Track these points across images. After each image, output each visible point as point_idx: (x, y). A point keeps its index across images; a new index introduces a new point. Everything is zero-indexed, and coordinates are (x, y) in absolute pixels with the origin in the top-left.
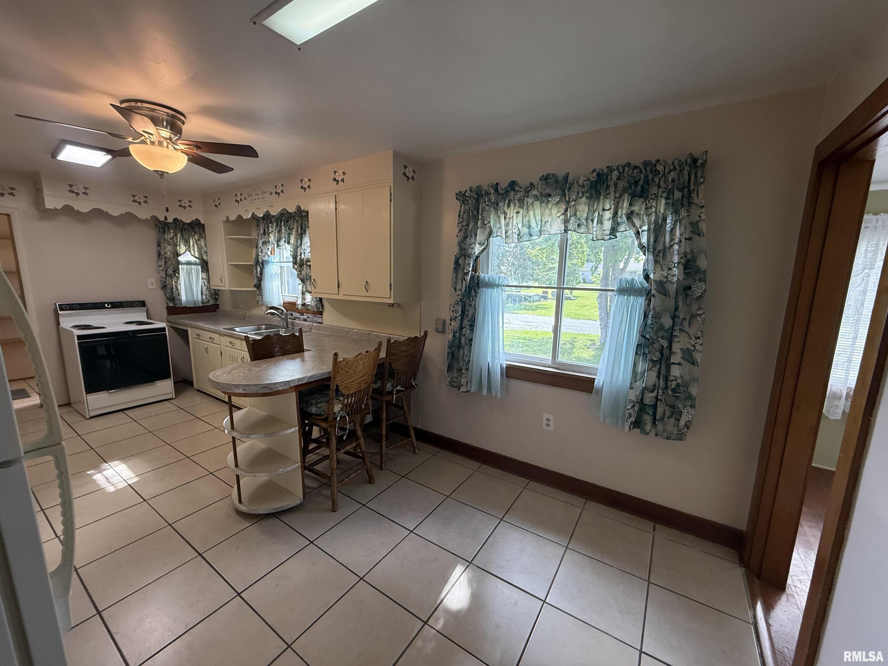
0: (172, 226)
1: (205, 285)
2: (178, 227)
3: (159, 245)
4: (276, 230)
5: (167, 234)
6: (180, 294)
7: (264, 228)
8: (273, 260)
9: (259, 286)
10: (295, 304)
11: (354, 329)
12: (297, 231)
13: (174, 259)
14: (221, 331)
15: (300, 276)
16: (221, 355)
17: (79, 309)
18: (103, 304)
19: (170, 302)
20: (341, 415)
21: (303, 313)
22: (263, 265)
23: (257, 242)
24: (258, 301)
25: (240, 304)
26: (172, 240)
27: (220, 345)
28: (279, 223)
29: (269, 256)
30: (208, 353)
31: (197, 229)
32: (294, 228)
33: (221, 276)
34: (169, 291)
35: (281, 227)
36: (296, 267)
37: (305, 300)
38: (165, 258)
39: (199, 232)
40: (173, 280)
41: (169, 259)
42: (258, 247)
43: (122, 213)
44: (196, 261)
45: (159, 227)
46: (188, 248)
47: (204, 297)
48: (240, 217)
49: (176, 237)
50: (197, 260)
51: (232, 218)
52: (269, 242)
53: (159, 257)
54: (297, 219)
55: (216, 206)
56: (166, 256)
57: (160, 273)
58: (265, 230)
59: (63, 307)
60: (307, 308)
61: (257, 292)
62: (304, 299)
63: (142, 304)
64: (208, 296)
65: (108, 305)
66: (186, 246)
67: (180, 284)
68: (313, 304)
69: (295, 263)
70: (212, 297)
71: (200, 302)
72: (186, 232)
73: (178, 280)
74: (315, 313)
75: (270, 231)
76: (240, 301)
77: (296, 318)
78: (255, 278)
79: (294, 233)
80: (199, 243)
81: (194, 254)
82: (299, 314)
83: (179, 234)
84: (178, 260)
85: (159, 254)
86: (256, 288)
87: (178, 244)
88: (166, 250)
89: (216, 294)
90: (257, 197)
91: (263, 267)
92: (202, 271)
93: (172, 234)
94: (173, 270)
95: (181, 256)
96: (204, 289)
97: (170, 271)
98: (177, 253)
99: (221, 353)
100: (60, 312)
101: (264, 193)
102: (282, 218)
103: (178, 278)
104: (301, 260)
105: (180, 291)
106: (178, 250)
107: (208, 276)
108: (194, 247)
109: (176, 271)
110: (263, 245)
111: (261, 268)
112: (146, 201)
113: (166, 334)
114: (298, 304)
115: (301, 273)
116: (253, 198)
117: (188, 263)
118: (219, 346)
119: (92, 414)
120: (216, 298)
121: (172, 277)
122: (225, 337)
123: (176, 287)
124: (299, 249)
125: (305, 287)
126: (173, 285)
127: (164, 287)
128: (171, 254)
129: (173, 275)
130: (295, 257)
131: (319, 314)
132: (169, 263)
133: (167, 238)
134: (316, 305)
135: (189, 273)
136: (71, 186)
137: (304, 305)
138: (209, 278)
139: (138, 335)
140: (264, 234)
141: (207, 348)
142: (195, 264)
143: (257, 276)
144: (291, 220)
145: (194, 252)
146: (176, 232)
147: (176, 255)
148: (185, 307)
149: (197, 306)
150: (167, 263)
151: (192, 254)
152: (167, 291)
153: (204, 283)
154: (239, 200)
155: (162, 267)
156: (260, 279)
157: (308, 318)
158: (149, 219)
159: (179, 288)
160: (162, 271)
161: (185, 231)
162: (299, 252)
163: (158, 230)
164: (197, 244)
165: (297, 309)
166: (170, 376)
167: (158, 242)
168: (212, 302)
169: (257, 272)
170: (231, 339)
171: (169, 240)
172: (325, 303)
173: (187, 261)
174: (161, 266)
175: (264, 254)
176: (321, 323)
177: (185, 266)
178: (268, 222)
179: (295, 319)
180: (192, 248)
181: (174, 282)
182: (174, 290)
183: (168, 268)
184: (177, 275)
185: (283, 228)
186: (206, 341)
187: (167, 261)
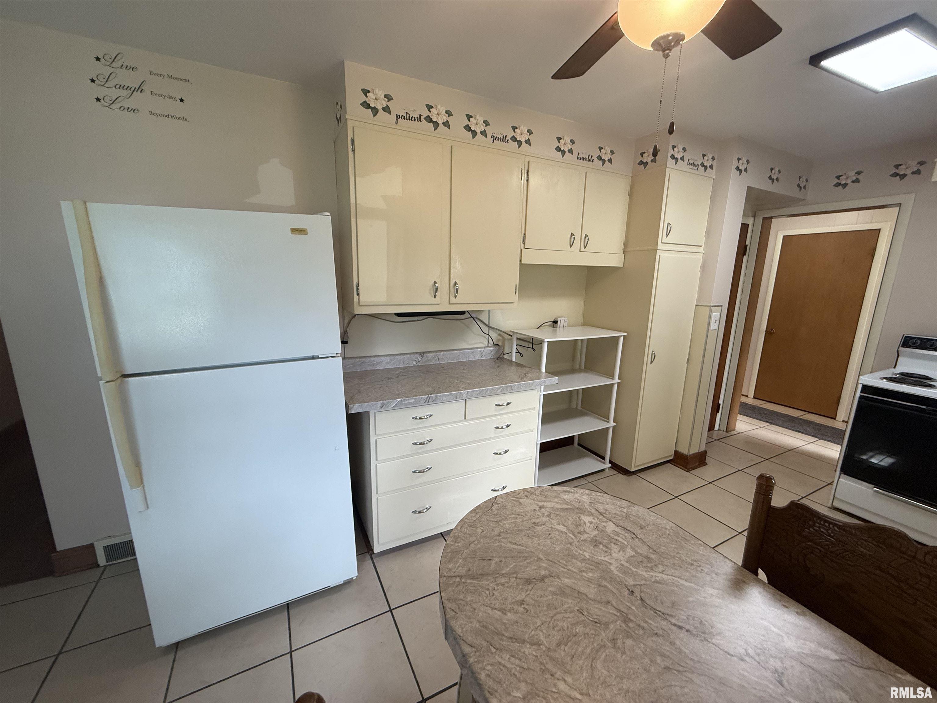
59: (911, 341)
100: (900, 348)
119: (836, 505)
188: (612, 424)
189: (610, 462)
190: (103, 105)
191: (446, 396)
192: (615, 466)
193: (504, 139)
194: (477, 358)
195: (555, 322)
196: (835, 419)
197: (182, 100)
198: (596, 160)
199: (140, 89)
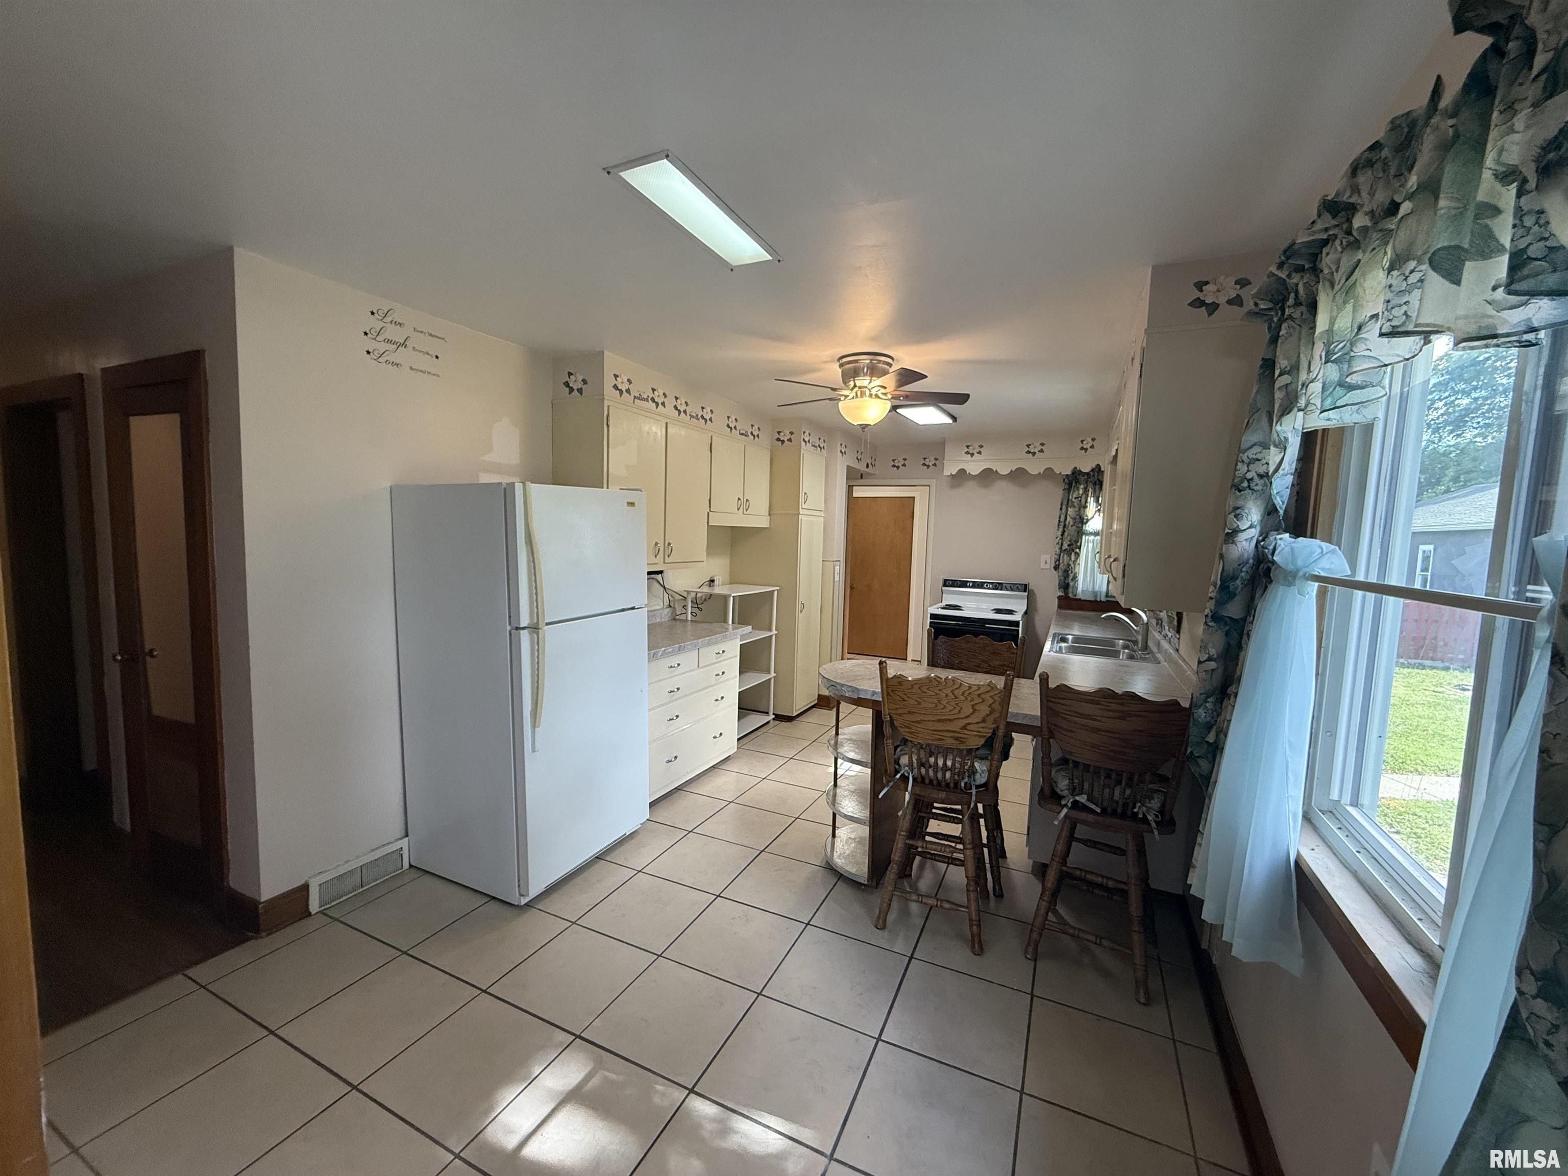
2: (1091, 479)
3: (1062, 509)
5: (1071, 491)
6: (1077, 581)
13: (1076, 527)
17: (960, 587)
18: (982, 583)
19: (1063, 590)
26: (1080, 499)
38: (1064, 525)
40: (1071, 558)
41: (1068, 528)
43: (1012, 470)
45: (1066, 483)
49: (1084, 495)
56: (1068, 522)
59: (947, 583)
63: (1026, 588)
65: (987, 586)
67: (1078, 564)
71: (1104, 595)
73: (1077, 558)
83: (1090, 490)
84: (1084, 529)
85: (1060, 523)
87: (1086, 505)
88: (1069, 514)
93: (1083, 492)
94: (1069, 543)
95: (1088, 523)
97: (1065, 545)
98: (1082, 519)
100: (943, 588)
103: (1078, 555)
105: (1077, 576)
106: (1085, 514)
109: (1078, 544)
112: (1042, 449)
117: (1094, 533)
121: (1072, 554)
123: (1072, 569)
126: (1068, 566)
127: (1058, 568)
128: (1071, 520)
129: (1073, 551)
136: (968, 447)
139: (986, 625)
146: (1086, 490)
147: (1080, 522)
148: (1081, 600)
149: (1098, 600)
150: (1066, 532)
152: (1062, 574)
155: (1059, 538)
157: (1172, 637)
158: (1044, 473)
159: (1077, 570)
160: (1057, 544)
163: (1063, 487)
167: (1061, 504)
173: (1097, 529)
177: (1089, 538)
181: (1072, 561)
182: (1071, 573)
184: (1078, 550)
187: (1065, 529)
188: (773, 674)
189: (774, 714)
190: (371, 359)
191: (689, 645)
192: (779, 718)
193: (696, 417)
194: (658, 620)
195: (713, 581)
196: (906, 660)
197: (437, 357)
198: (750, 435)
199: (404, 345)
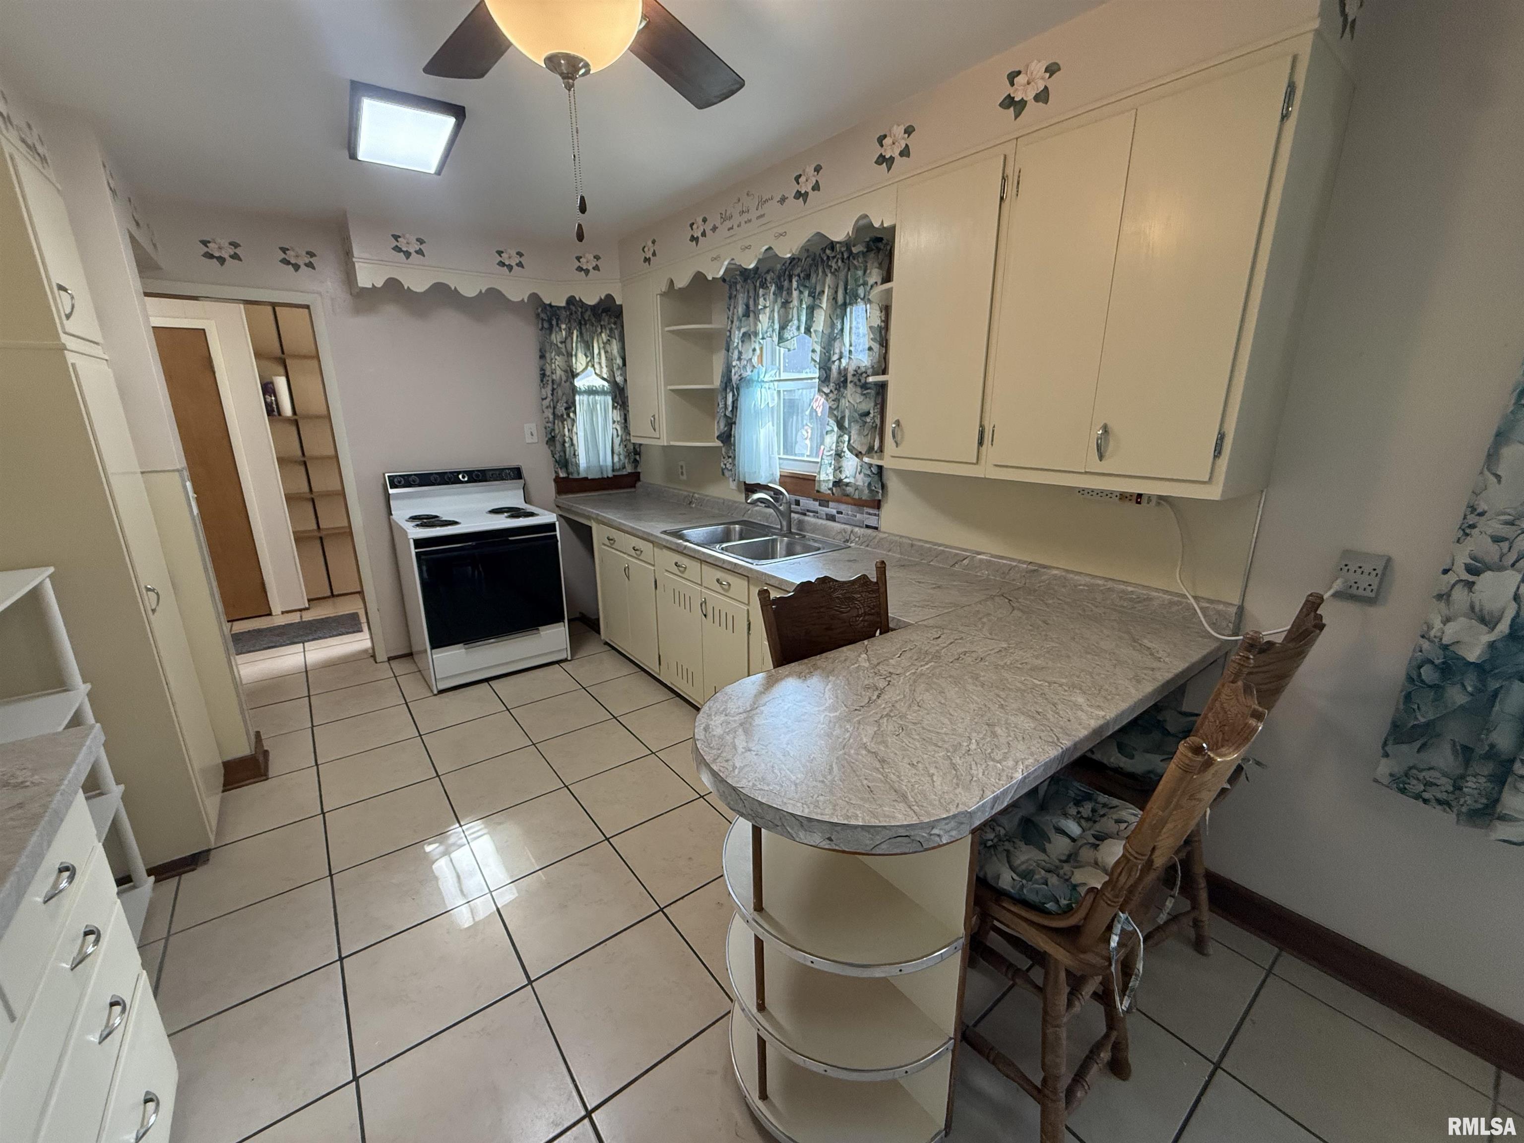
0: (564, 314)
1: (618, 435)
2: (574, 317)
3: (542, 357)
4: (775, 301)
5: (556, 332)
6: (577, 454)
7: (745, 301)
8: (762, 377)
9: (727, 438)
10: (815, 480)
11: (979, 553)
12: (835, 299)
13: (568, 383)
14: (657, 537)
15: (835, 412)
16: (656, 587)
17: (420, 485)
18: (455, 474)
19: (561, 468)
20: (1123, 930)
21: (828, 501)
22: (738, 389)
23: (730, 336)
24: (723, 470)
25: (682, 473)
26: (564, 345)
27: (653, 565)
28: (786, 284)
29: (754, 366)
30: (628, 578)
31: (605, 320)
32: (823, 292)
33: (654, 416)
34: (559, 447)
35: (790, 293)
36: (826, 390)
37: (840, 472)
38: (553, 381)
39: (609, 326)
40: (566, 426)
41: (559, 385)
42: (731, 347)
43: (481, 291)
44: (603, 386)
45: (543, 320)
46: (590, 360)
47: (616, 459)
48: (699, 277)
49: (569, 338)
50: (606, 384)
51: (682, 282)
52: (756, 334)
53: (542, 381)
54: (834, 266)
55: (647, 260)
56: (554, 377)
57: (543, 412)
58: (747, 306)
59: (395, 482)
60: (844, 490)
61: (724, 450)
62: (838, 469)
63: (516, 473)
64: (622, 457)
65: (463, 477)
66: (587, 357)
67: (577, 434)
68: (861, 481)
69: (825, 379)
70: (629, 459)
71: (610, 469)
72: (588, 326)
73: (573, 426)
74: (860, 504)
75: (760, 307)
76: (682, 467)
77: (808, 511)
78: (722, 418)
79: (824, 305)
80: (608, 348)
81: (601, 371)
82: (817, 503)
83: (575, 332)
84: (575, 386)
85: (543, 375)
86: (722, 442)
87: (574, 353)
88: (553, 365)
89: (635, 453)
90: (746, 217)
91: (738, 394)
92: (614, 407)
93: (564, 333)
95: (579, 377)
96: (617, 441)
97: (561, 409)
98: (572, 372)
99: (656, 582)
100: (391, 491)
101: (763, 202)
102: (792, 269)
103: (573, 421)
104: (843, 373)
105: (576, 448)
106: (574, 366)
107: (623, 417)
108: (600, 358)
109: (571, 406)
110: (743, 342)
111: (734, 395)
112: (520, 262)
113: (555, 536)
114: (820, 481)
115: (838, 406)
116: (734, 222)
117: (591, 392)
118: (653, 568)
119: (441, 686)
120: (635, 461)
121: (565, 420)
122: (664, 550)
123: (571, 439)
124: (837, 344)
125: (846, 438)
126: (565, 435)
127: (551, 440)
129: (565, 416)
130: (825, 366)
131: (873, 508)
132: (560, 393)
133: (555, 342)
134: (870, 484)
135: (592, 410)
136: (396, 237)
137: (838, 483)
138: (625, 420)
139: (510, 538)
140: (747, 315)
141: (628, 567)
142: (603, 392)
143: (725, 415)
144: (817, 271)
145: (601, 367)
146: (570, 329)
147: (570, 374)
148: (586, 479)
149: (605, 476)
150: (555, 391)
151: (598, 371)
152: (555, 447)
153: (617, 430)
154: (699, 235)
155: (548, 400)
156: (731, 423)
157: (840, 513)
158: (526, 300)
159: (575, 442)
160: (547, 407)
161: (586, 324)
162: (837, 351)
163: (540, 326)
164: (606, 352)
165: (818, 491)
166: (564, 618)
167: (540, 350)
168: (629, 469)
169: (726, 404)
170: (677, 558)
171: (559, 345)
172: (893, 483)
173: (588, 387)
174: (546, 399)
175: (744, 362)
176: (876, 528)
177: (585, 397)
178: (758, 284)
179: (805, 514)
180: (596, 360)
181: (566, 430)
182: (567, 445)
183: (557, 402)
184: (572, 415)
185: (795, 294)
186: (625, 553)
187: (555, 387)
188: (116, 790)
